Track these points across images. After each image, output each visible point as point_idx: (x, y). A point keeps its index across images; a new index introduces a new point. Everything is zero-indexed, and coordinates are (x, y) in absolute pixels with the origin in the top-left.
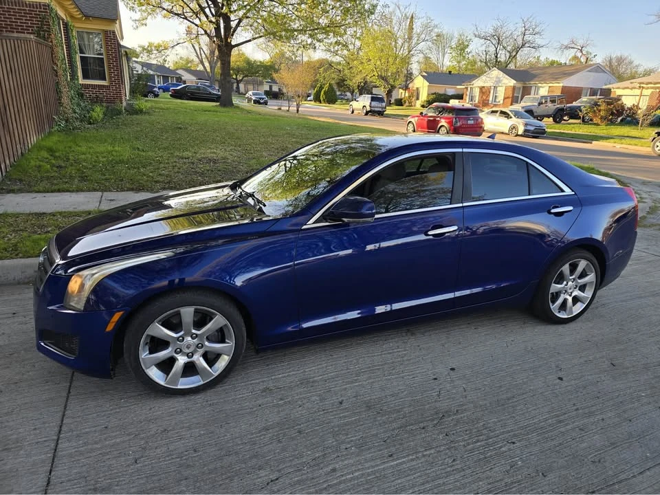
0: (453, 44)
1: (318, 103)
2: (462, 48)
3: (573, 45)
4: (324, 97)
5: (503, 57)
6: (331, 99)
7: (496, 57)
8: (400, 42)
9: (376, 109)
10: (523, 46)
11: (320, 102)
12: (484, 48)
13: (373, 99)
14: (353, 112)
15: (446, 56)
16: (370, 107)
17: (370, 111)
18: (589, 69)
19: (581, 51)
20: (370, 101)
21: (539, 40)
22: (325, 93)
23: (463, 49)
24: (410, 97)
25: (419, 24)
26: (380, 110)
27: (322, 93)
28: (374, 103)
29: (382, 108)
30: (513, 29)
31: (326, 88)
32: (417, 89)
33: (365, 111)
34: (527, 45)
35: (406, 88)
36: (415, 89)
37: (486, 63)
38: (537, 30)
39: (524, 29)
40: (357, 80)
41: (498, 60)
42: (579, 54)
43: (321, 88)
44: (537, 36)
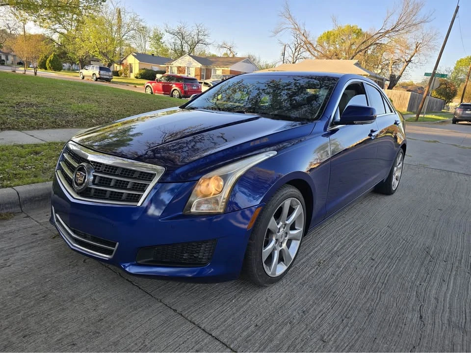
0: (151, 35)
1: (43, 70)
2: (158, 38)
3: (225, 46)
4: (50, 65)
5: (186, 49)
6: (57, 67)
7: (182, 48)
8: (115, 28)
9: (105, 77)
10: (198, 42)
11: (46, 69)
12: (173, 40)
13: (101, 69)
14: (83, 78)
15: (147, 43)
16: (100, 75)
17: (99, 78)
18: (243, 61)
19: (230, 50)
20: (99, 70)
21: (207, 40)
22: (50, 61)
23: (158, 40)
24: (125, 70)
25: (128, 17)
26: (108, 77)
27: (48, 62)
28: (102, 72)
29: (110, 76)
30: (191, 30)
31: (51, 57)
32: (130, 64)
33: (95, 78)
34: (200, 42)
35: (121, 63)
36: (128, 64)
37: (175, 51)
38: (206, 33)
39: (197, 31)
40: (81, 53)
41: (184, 50)
42: (229, 52)
43: (46, 57)
44: (206, 37)
